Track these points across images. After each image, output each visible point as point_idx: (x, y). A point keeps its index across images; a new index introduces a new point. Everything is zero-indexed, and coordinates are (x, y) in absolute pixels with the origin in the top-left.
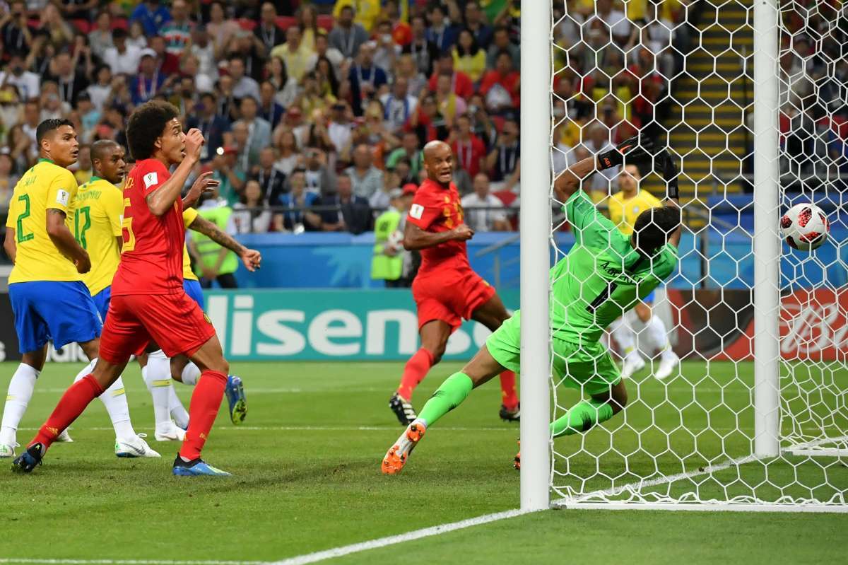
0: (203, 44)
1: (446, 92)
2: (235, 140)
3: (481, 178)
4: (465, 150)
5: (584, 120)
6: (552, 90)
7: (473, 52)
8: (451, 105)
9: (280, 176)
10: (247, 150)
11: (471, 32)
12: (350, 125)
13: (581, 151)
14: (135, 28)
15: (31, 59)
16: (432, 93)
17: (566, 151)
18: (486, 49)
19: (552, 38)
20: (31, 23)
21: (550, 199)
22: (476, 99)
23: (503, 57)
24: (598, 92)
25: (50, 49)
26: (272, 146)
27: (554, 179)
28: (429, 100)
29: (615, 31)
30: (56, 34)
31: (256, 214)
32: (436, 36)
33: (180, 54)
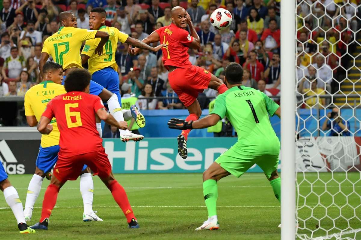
0: (123, 16)
1: (244, 39)
2: (139, 64)
3: (261, 82)
4: (253, 68)
5: (312, 53)
6: (296, 38)
7: (258, 20)
8: (247, 46)
9: (161, 81)
10: (145, 69)
11: (257, 10)
12: (196, 56)
13: (311, 68)
14: (89, 8)
15: (37, 24)
16: (237, 40)
17: (304, 69)
18: (264, 18)
19: (296, 12)
20: (38, 6)
21: (295, 92)
22: (259, 43)
23: (273, 22)
24: (319, 39)
25: (47, 19)
26: (157, 67)
27: (297, 82)
28: (235, 43)
29: (328, 9)
30: (50, 12)
31: (150, 101)
32: (239, 12)
33: (112, 22)
